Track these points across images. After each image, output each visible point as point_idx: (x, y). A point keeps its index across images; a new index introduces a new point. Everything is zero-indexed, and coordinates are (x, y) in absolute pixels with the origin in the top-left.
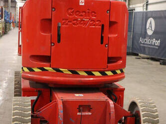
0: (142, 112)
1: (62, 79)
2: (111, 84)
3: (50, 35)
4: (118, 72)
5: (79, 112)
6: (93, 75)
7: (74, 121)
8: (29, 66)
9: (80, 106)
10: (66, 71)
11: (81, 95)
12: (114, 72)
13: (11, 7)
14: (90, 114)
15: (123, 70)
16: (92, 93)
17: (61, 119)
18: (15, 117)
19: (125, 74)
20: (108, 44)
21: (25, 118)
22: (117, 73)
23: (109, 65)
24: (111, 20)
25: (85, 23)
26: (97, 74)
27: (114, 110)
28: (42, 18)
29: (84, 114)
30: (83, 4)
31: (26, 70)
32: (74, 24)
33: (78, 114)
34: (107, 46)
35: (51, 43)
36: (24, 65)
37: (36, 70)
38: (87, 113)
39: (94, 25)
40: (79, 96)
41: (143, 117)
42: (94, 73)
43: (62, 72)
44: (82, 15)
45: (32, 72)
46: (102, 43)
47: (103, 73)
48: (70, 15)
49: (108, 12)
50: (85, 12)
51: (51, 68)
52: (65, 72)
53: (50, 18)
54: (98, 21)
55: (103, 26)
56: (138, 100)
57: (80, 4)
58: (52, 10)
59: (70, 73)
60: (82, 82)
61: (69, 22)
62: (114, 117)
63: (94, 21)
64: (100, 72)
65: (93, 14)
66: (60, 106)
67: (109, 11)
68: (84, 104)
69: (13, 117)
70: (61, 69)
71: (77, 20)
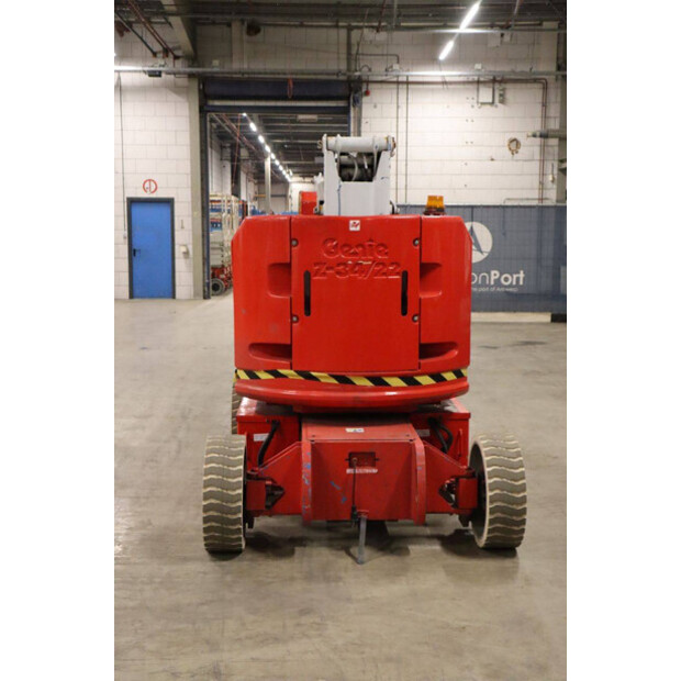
0: (488, 466)
1: (314, 394)
2: (439, 403)
3: (288, 298)
4: (449, 376)
5: (351, 466)
6: (387, 384)
7: (338, 488)
8: (249, 368)
9: (351, 455)
10: (324, 377)
11: (360, 430)
12: (438, 378)
13: (272, 196)
14: (375, 471)
15: (463, 371)
16: (388, 425)
17: (306, 482)
18: (209, 477)
19: (469, 381)
20: (419, 315)
21: (230, 480)
22: (444, 380)
23: (423, 361)
24: (424, 261)
25: (364, 270)
26: (395, 382)
27: (424, 463)
28: (272, 262)
29: (359, 471)
30: (358, 228)
31: (243, 376)
32: (338, 273)
33: (349, 471)
34: (416, 318)
35: (292, 316)
36: (239, 365)
37: (264, 376)
38: (368, 471)
39: (384, 274)
40: (354, 433)
41: (490, 478)
42: (388, 380)
43: (315, 378)
44: (355, 254)
45: (255, 381)
46: (404, 312)
47: (410, 381)
48: (330, 253)
49: (417, 242)
50: (362, 245)
51: (292, 372)
52: (322, 380)
53: (288, 261)
54: (392, 264)
55: (405, 275)
56: (482, 439)
57: (352, 229)
58: (291, 246)
59: (335, 381)
60: (363, 401)
61: (327, 269)
62: (424, 479)
63: (383, 264)
64: (402, 378)
65: (381, 249)
66: (306, 454)
67: (420, 239)
68: (361, 450)
69: (205, 478)
70: (314, 374)
71: (345, 264)
